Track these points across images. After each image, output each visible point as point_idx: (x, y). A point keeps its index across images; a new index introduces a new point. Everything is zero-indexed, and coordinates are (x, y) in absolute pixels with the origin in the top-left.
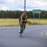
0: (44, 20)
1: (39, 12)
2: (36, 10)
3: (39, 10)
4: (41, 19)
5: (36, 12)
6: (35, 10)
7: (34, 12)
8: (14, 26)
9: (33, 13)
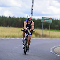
0: (55, 31)
1: (49, 21)
2: (46, 19)
3: (50, 19)
4: (52, 31)
5: (46, 21)
6: (44, 18)
7: (44, 21)
8: (16, 37)
9: (42, 22)
